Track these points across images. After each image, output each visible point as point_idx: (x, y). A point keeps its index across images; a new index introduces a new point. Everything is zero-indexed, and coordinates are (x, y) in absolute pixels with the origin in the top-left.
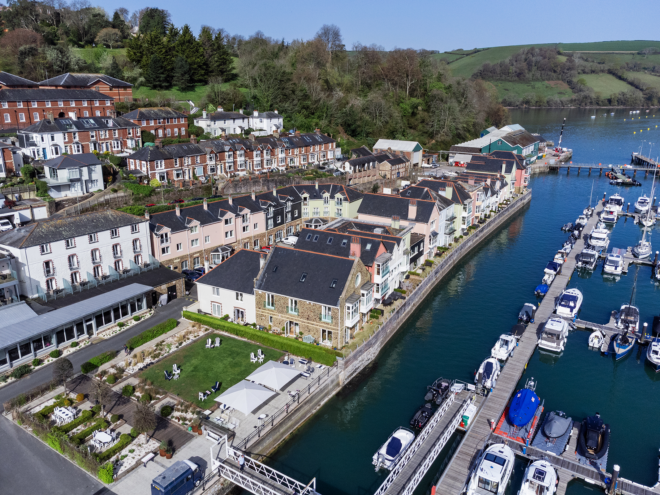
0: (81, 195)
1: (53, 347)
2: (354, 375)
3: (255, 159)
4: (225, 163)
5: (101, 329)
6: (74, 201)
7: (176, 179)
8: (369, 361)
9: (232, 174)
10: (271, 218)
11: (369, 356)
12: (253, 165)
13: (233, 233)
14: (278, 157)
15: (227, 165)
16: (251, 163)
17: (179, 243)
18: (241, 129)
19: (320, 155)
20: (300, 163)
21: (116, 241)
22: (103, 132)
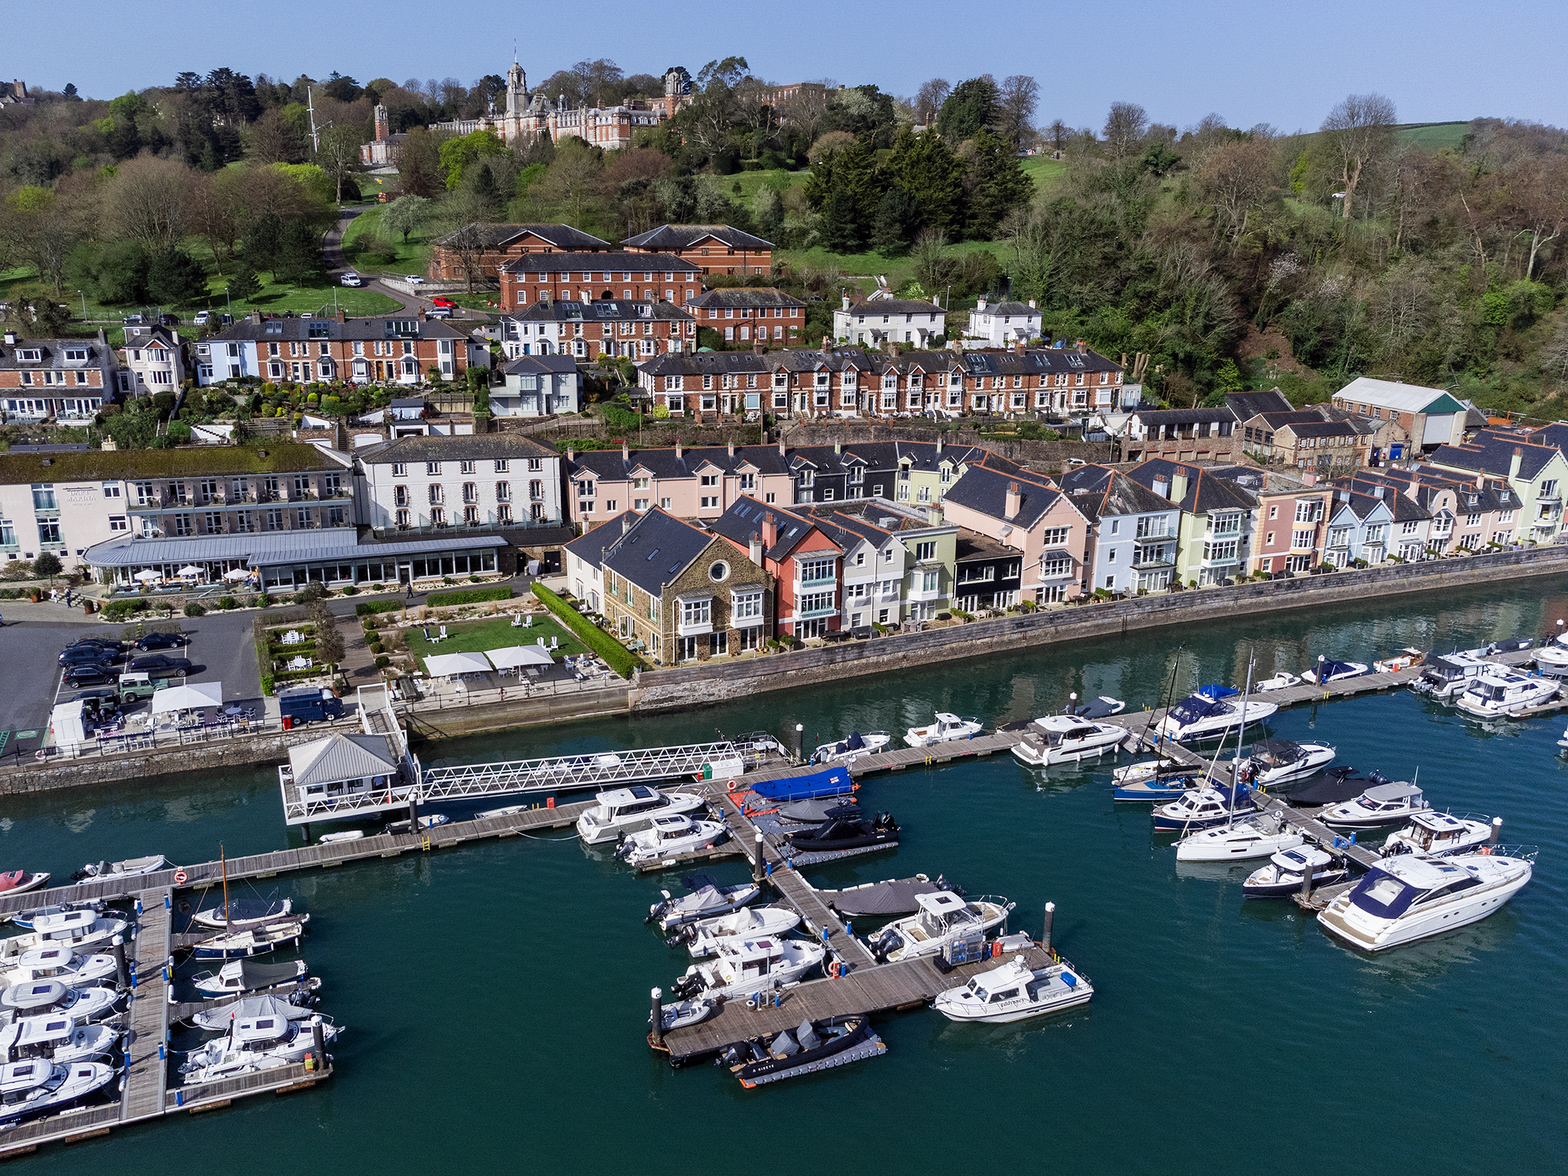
0: (536, 415)
1: (350, 583)
2: (665, 704)
3: (884, 390)
6: (521, 423)
7: (701, 409)
9: (825, 413)
10: (809, 489)
12: (878, 401)
13: (719, 501)
14: (944, 392)
15: (815, 396)
16: (873, 397)
17: (611, 499)
18: (924, 333)
19: (1070, 396)
20: (1007, 408)
21: (502, 477)
22: (626, 325)
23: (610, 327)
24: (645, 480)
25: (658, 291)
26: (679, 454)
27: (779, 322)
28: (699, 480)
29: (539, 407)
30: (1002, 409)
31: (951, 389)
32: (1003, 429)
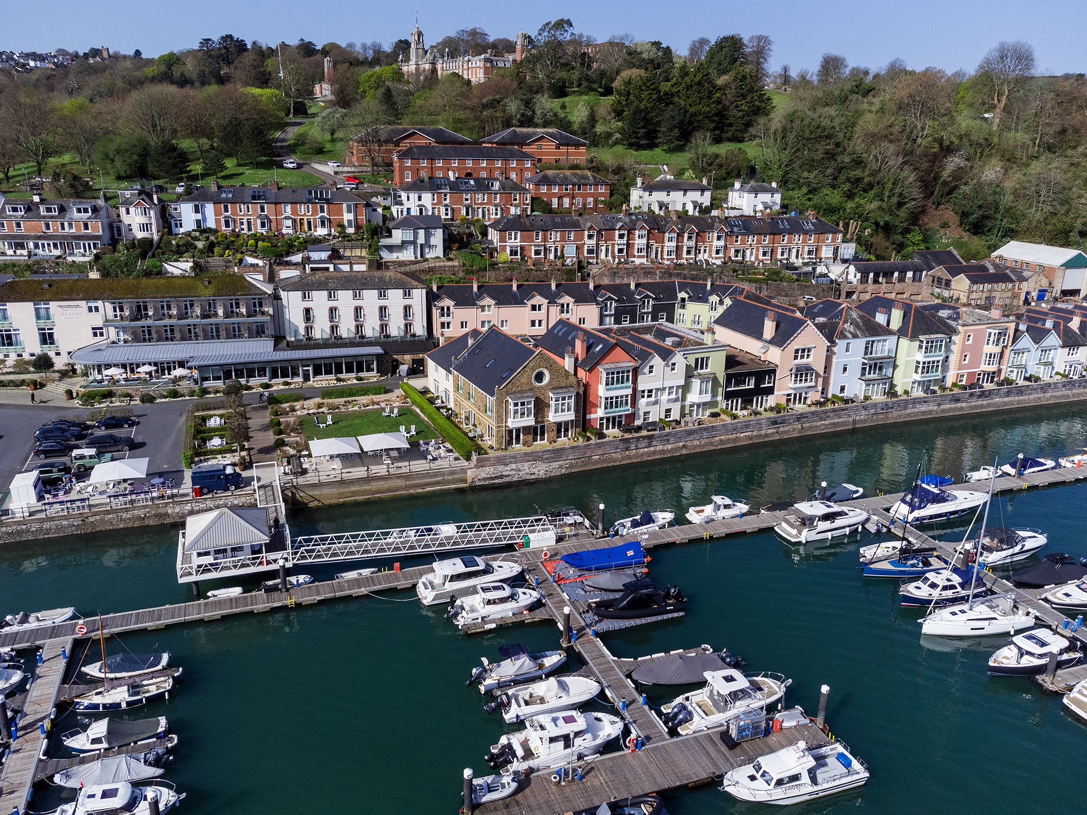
0: (413, 258)
1: (265, 380)
3: (667, 244)
4: (613, 245)
5: (318, 378)
6: (402, 264)
7: (533, 256)
9: (622, 260)
10: (610, 315)
12: (662, 252)
13: (544, 323)
14: (711, 246)
15: (616, 247)
16: (660, 250)
17: (464, 320)
18: (695, 204)
19: (803, 251)
20: (757, 258)
21: (383, 303)
22: (480, 196)
23: (469, 197)
24: (489, 306)
25: (505, 172)
26: (515, 288)
27: (591, 195)
28: (529, 307)
29: (415, 253)
30: (753, 259)
31: (716, 243)
32: (755, 273)
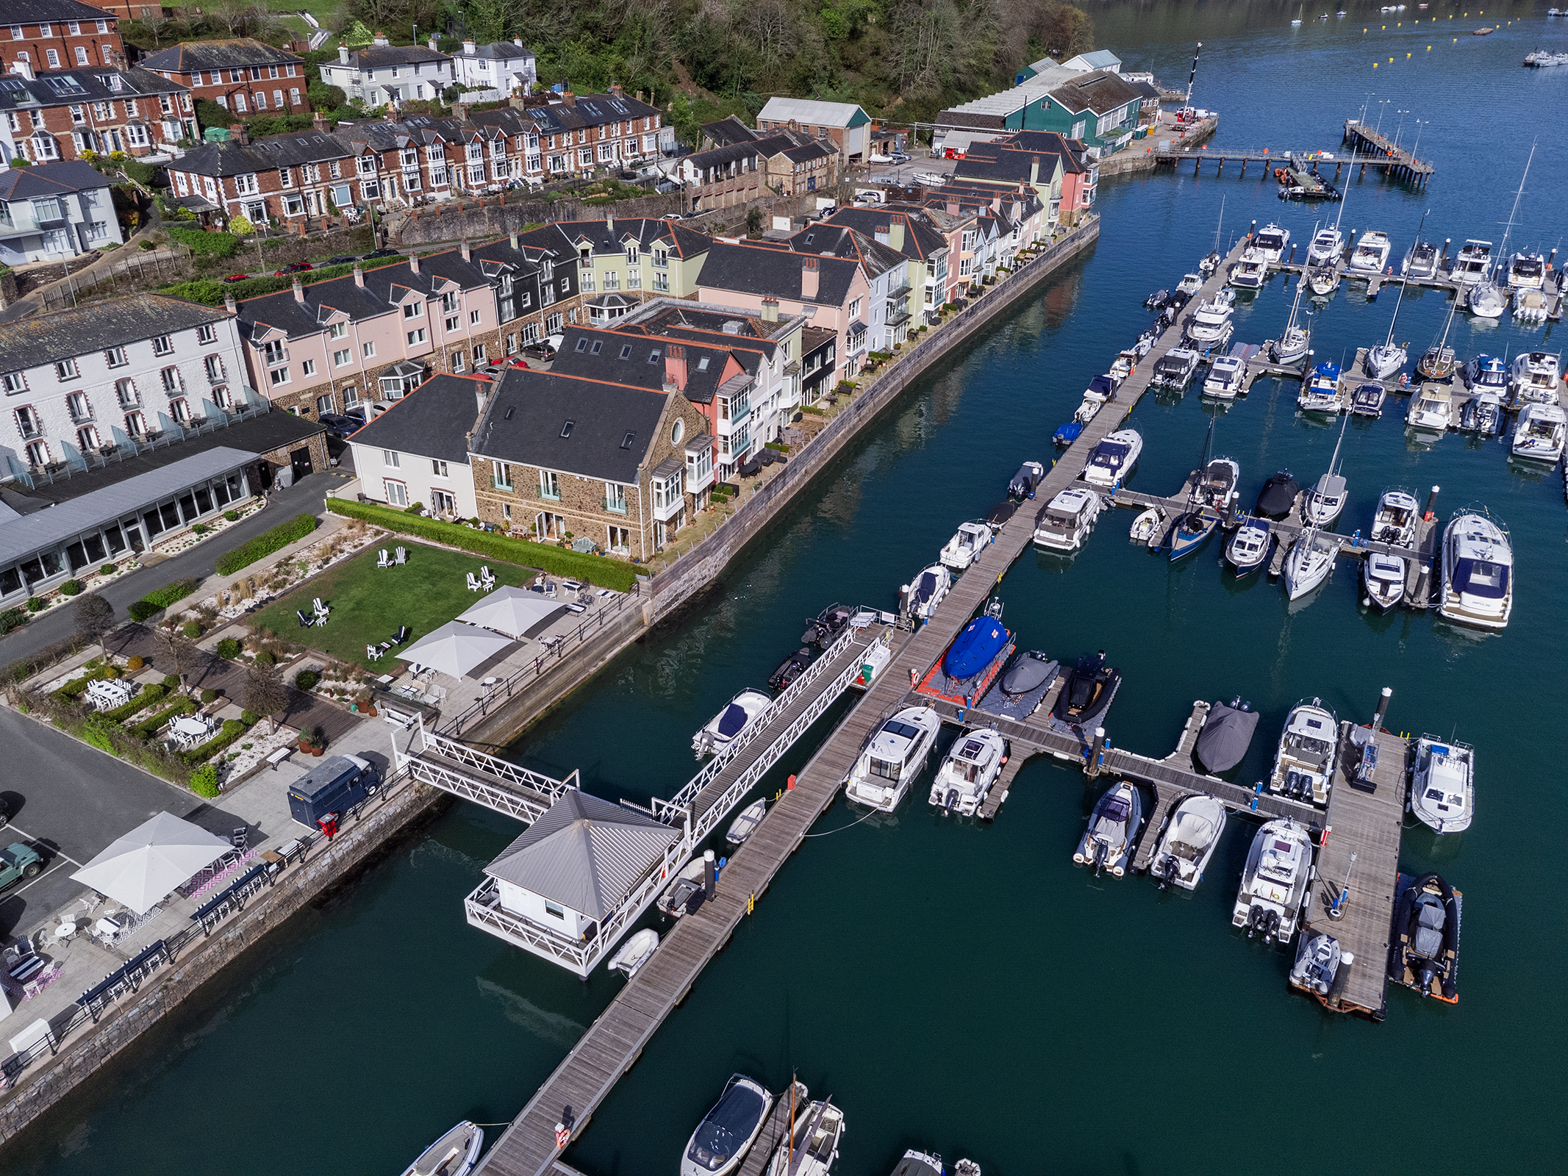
0: (70, 256)
1: (64, 575)
2: (674, 606)
3: (470, 162)
4: (399, 175)
5: (158, 538)
6: (57, 271)
7: (289, 215)
8: (706, 581)
9: (419, 198)
10: (508, 298)
11: (705, 572)
12: (465, 175)
13: (426, 333)
14: (523, 156)
15: (405, 178)
16: (461, 173)
17: (307, 359)
18: (437, 86)
19: (623, 146)
20: (577, 167)
21: (166, 361)
22: (101, 107)
23: (80, 112)
26: (359, 282)
27: (277, 85)
28: (401, 312)
29: (72, 245)
31: (528, 151)
32: (593, 191)
